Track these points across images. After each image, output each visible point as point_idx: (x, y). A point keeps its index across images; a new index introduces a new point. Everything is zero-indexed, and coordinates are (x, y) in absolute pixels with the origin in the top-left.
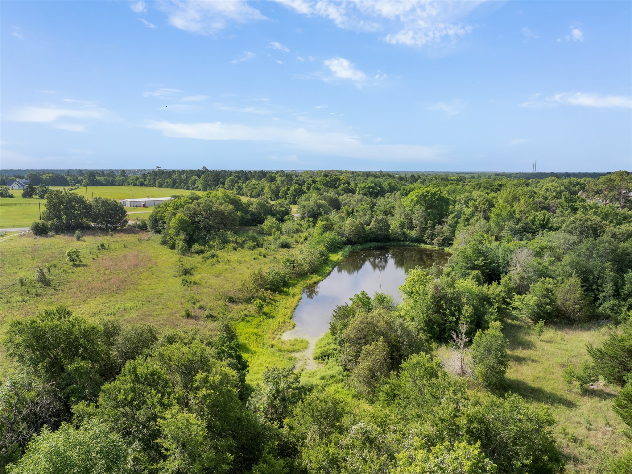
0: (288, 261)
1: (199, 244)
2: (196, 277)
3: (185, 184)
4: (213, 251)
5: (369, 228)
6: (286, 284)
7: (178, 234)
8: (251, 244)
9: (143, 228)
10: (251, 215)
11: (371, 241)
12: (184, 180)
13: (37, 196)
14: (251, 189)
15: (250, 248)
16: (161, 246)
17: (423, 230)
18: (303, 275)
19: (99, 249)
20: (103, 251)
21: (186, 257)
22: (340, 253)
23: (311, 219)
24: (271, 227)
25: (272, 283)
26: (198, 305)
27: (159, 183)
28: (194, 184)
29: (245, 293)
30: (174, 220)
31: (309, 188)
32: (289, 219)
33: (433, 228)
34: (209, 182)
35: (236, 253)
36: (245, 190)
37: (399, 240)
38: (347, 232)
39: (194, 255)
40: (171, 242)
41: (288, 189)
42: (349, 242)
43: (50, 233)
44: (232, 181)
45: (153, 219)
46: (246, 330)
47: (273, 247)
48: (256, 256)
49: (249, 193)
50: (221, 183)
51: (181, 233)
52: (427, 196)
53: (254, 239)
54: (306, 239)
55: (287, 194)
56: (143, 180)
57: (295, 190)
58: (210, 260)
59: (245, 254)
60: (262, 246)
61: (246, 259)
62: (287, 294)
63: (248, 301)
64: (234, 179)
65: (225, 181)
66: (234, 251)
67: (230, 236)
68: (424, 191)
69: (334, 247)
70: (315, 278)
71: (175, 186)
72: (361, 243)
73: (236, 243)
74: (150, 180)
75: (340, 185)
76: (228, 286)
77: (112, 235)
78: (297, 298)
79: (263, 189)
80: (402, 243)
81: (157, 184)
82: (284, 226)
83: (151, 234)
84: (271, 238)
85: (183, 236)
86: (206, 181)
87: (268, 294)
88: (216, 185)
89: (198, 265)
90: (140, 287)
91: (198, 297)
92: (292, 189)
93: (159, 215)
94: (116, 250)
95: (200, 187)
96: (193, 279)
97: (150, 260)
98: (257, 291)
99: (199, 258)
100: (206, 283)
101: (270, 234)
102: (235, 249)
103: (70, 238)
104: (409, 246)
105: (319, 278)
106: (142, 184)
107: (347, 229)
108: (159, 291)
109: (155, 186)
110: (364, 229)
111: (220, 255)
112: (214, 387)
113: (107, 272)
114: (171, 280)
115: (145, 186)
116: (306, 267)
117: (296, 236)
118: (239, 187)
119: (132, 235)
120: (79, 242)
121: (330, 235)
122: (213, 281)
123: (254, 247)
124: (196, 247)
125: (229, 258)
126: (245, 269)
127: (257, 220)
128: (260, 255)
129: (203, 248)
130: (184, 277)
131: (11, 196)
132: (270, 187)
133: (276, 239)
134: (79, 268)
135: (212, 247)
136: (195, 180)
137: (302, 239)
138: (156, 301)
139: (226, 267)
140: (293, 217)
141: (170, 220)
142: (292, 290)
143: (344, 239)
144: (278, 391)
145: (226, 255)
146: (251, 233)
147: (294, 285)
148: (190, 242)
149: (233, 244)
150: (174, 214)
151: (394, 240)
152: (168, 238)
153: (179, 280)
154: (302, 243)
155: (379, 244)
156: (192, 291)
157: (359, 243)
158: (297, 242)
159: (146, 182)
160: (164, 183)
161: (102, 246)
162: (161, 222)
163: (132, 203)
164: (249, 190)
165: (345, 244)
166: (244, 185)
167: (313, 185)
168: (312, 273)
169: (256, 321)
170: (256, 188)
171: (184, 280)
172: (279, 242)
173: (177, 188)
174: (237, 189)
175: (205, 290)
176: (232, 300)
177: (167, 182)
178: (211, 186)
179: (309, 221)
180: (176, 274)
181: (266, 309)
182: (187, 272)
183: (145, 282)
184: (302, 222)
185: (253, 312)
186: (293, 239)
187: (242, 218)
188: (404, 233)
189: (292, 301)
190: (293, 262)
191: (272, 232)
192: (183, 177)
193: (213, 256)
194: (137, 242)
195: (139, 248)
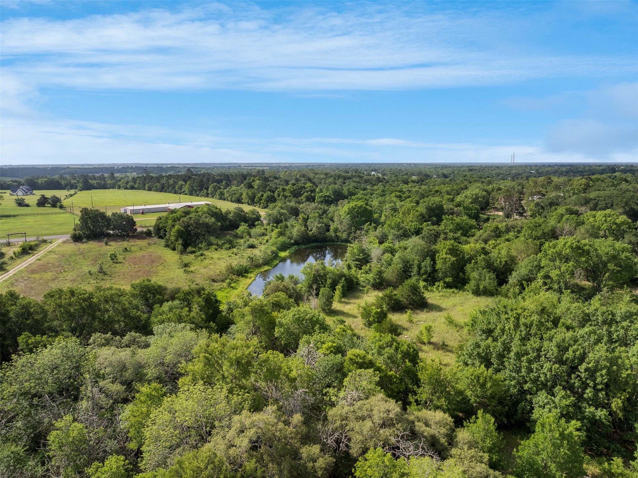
0: (249, 257)
1: (192, 247)
2: (192, 268)
3: (173, 188)
4: (201, 252)
5: (310, 233)
6: (247, 271)
7: (177, 240)
8: (228, 246)
9: (148, 234)
10: (229, 222)
11: (313, 242)
12: (172, 185)
13: (49, 205)
14: (231, 195)
15: (226, 249)
16: (165, 248)
17: (349, 235)
18: (258, 266)
19: (124, 252)
20: (127, 253)
21: (184, 256)
22: (288, 251)
23: (275, 225)
24: (243, 232)
25: (238, 271)
26: (195, 283)
27: (149, 187)
28: (181, 189)
29: (222, 277)
30: (174, 230)
31: (279, 195)
32: (259, 224)
33: (355, 232)
34: (195, 188)
35: (217, 252)
36: (226, 195)
37: (333, 241)
38: (295, 236)
39: (189, 254)
40: (172, 246)
41: (262, 196)
42: (296, 243)
43: (84, 240)
44: (215, 187)
45: (156, 228)
46: (221, 294)
47: (242, 248)
48: (230, 254)
49: (229, 198)
50: (205, 189)
51: (179, 239)
52: (355, 208)
53: (230, 242)
54: (267, 241)
55: (261, 200)
56: (133, 184)
57: (268, 197)
58: (200, 258)
59: (223, 253)
60: (234, 247)
61: (224, 257)
62: (246, 277)
63: (223, 281)
64: (217, 185)
65: (208, 187)
66: (215, 251)
67: (213, 239)
68: (353, 205)
69: (283, 247)
70: (266, 268)
71: (164, 190)
72: (305, 244)
73: (218, 245)
74: (139, 184)
75: (304, 192)
76: (212, 273)
77: (128, 241)
78: (252, 279)
79: (241, 194)
80: (335, 243)
81: (147, 188)
82: (254, 231)
83: (156, 239)
84: (242, 241)
85: (180, 241)
86: (192, 187)
87: (234, 277)
88: (201, 190)
89: (193, 261)
90: (160, 275)
91: (195, 279)
92: (265, 195)
93: (161, 225)
94: (135, 252)
95: (187, 191)
96: (190, 269)
97: (160, 258)
98: (228, 275)
99: (192, 256)
100: (198, 271)
101: (242, 238)
102: (216, 250)
103: (100, 244)
104: (340, 245)
105: (268, 268)
106: (132, 188)
107: (295, 234)
108: (172, 276)
109: (144, 189)
110: (307, 234)
111: (206, 254)
112: (206, 294)
113: (136, 266)
114: (177, 270)
115: (135, 189)
116: (261, 261)
117: (260, 239)
118: (221, 192)
119: (142, 241)
120: (108, 247)
121: (282, 239)
122: (203, 270)
123: (230, 248)
124: (190, 249)
125: (212, 256)
126: (222, 263)
127: (234, 226)
128: (233, 253)
129: (194, 249)
130: (184, 268)
131: (27, 206)
132: (247, 194)
133: (245, 242)
134: (118, 264)
135: (200, 249)
136: (182, 185)
137: (265, 241)
138: (171, 281)
139: (211, 262)
140: (262, 222)
141: (171, 230)
142: (249, 275)
143: (292, 241)
144: (230, 308)
145: (210, 254)
146: (228, 237)
147: (251, 272)
148: (185, 245)
149: (215, 246)
150: (173, 226)
151: (329, 241)
152: (170, 243)
153: (182, 270)
154: (264, 244)
155: (319, 244)
156: (190, 276)
157: (303, 243)
158: (261, 243)
159: (136, 186)
160: (153, 187)
161: (126, 249)
162: (162, 230)
163: (132, 211)
164: (230, 196)
165: (293, 244)
166: (225, 191)
167: (282, 194)
168: (265, 265)
169: (227, 290)
170: (235, 194)
171: (185, 270)
172: (248, 243)
173: (165, 192)
174: (219, 195)
175: (198, 276)
176: (214, 281)
177: (156, 187)
178: (196, 191)
179: (273, 226)
180: (179, 266)
181: (232, 285)
182: (186, 265)
183: (161, 272)
184: (268, 227)
185: (225, 287)
186: (258, 241)
187: (222, 226)
188: (337, 236)
189: (248, 281)
190: (252, 258)
191: (244, 236)
192: (171, 182)
193: (202, 255)
194: (147, 245)
195: (150, 250)
